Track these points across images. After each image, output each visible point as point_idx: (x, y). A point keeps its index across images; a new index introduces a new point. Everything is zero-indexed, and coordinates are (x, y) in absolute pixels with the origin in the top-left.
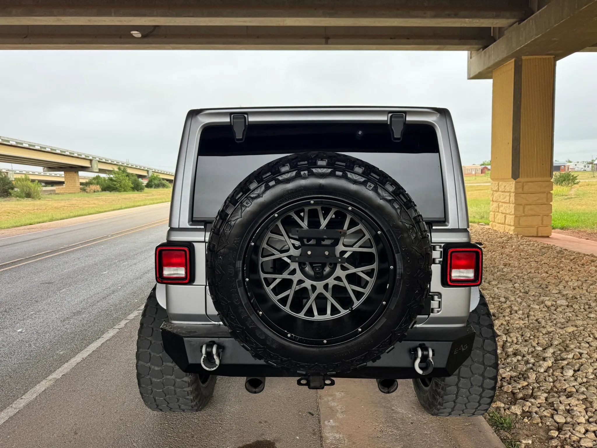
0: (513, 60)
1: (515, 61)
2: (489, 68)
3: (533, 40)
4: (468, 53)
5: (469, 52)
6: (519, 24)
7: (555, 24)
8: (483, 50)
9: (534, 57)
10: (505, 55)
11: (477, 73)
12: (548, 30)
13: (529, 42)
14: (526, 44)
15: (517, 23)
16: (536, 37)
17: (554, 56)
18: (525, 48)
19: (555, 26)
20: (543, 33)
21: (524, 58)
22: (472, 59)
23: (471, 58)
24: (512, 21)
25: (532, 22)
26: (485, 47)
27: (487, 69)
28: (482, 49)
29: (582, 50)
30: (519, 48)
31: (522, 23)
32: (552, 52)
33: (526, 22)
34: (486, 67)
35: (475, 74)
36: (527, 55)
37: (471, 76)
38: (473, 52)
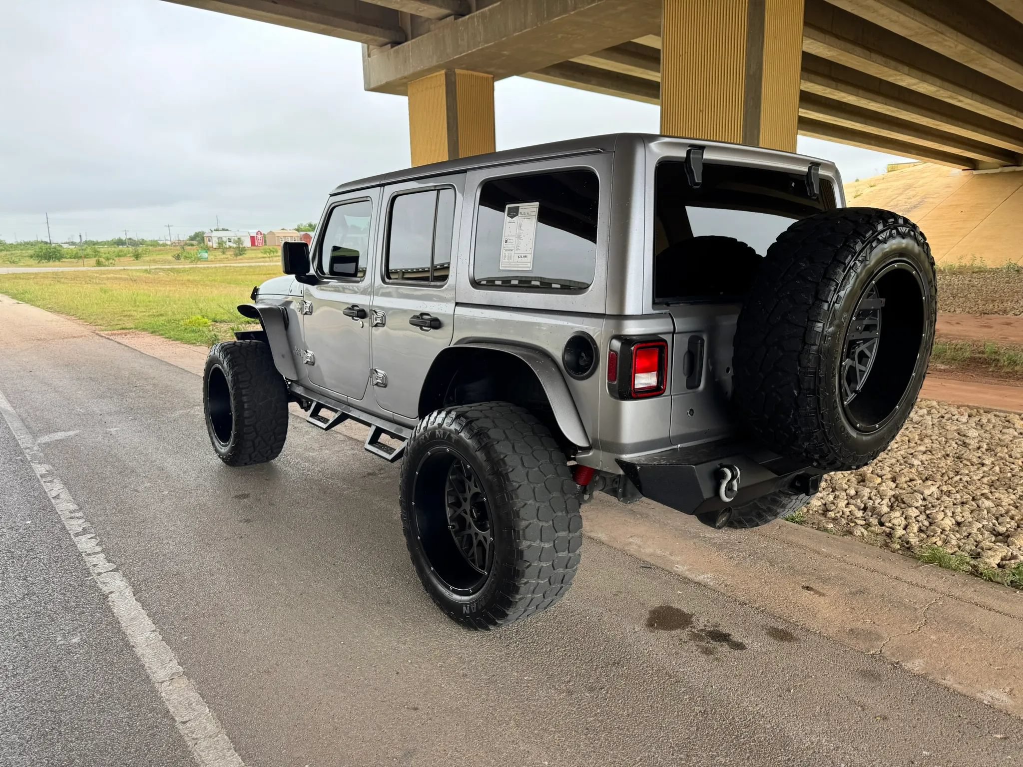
0: (443, 72)
1: (446, 74)
2: (405, 78)
3: (480, 48)
4: (363, 47)
5: (366, 45)
6: (455, 19)
7: (514, 32)
8: (392, 47)
9: (470, 72)
10: (435, 63)
11: (384, 82)
12: (504, 39)
13: (474, 50)
14: (470, 52)
15: (452, 17)
16: (486, 45)
17: (492, 76)
18: (466, 58)
19: (515, 35)
20: (496, 42)
21: (458, 71)
22: (372, 58)
23: (369, 56)
24: (445, 11)
25: (478, 21)
26: (395, 43)
27: (401, 79)
28: (389, 46)
29: (523, 75)
30: (457, 56)
31: (460, 19)
32: (492, 69)
33: (469, 18)
34: (399, 76)
35: (379, 84)
36: (463, 69)
37: (372, 86)
38: (371, 47)
